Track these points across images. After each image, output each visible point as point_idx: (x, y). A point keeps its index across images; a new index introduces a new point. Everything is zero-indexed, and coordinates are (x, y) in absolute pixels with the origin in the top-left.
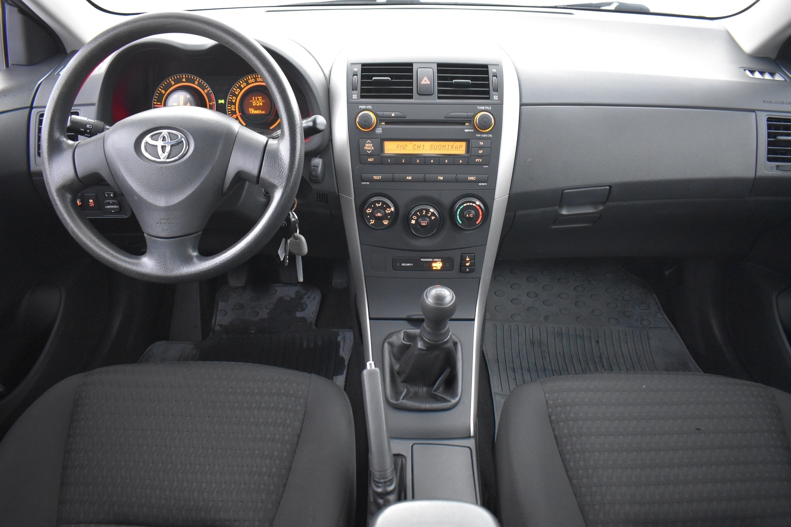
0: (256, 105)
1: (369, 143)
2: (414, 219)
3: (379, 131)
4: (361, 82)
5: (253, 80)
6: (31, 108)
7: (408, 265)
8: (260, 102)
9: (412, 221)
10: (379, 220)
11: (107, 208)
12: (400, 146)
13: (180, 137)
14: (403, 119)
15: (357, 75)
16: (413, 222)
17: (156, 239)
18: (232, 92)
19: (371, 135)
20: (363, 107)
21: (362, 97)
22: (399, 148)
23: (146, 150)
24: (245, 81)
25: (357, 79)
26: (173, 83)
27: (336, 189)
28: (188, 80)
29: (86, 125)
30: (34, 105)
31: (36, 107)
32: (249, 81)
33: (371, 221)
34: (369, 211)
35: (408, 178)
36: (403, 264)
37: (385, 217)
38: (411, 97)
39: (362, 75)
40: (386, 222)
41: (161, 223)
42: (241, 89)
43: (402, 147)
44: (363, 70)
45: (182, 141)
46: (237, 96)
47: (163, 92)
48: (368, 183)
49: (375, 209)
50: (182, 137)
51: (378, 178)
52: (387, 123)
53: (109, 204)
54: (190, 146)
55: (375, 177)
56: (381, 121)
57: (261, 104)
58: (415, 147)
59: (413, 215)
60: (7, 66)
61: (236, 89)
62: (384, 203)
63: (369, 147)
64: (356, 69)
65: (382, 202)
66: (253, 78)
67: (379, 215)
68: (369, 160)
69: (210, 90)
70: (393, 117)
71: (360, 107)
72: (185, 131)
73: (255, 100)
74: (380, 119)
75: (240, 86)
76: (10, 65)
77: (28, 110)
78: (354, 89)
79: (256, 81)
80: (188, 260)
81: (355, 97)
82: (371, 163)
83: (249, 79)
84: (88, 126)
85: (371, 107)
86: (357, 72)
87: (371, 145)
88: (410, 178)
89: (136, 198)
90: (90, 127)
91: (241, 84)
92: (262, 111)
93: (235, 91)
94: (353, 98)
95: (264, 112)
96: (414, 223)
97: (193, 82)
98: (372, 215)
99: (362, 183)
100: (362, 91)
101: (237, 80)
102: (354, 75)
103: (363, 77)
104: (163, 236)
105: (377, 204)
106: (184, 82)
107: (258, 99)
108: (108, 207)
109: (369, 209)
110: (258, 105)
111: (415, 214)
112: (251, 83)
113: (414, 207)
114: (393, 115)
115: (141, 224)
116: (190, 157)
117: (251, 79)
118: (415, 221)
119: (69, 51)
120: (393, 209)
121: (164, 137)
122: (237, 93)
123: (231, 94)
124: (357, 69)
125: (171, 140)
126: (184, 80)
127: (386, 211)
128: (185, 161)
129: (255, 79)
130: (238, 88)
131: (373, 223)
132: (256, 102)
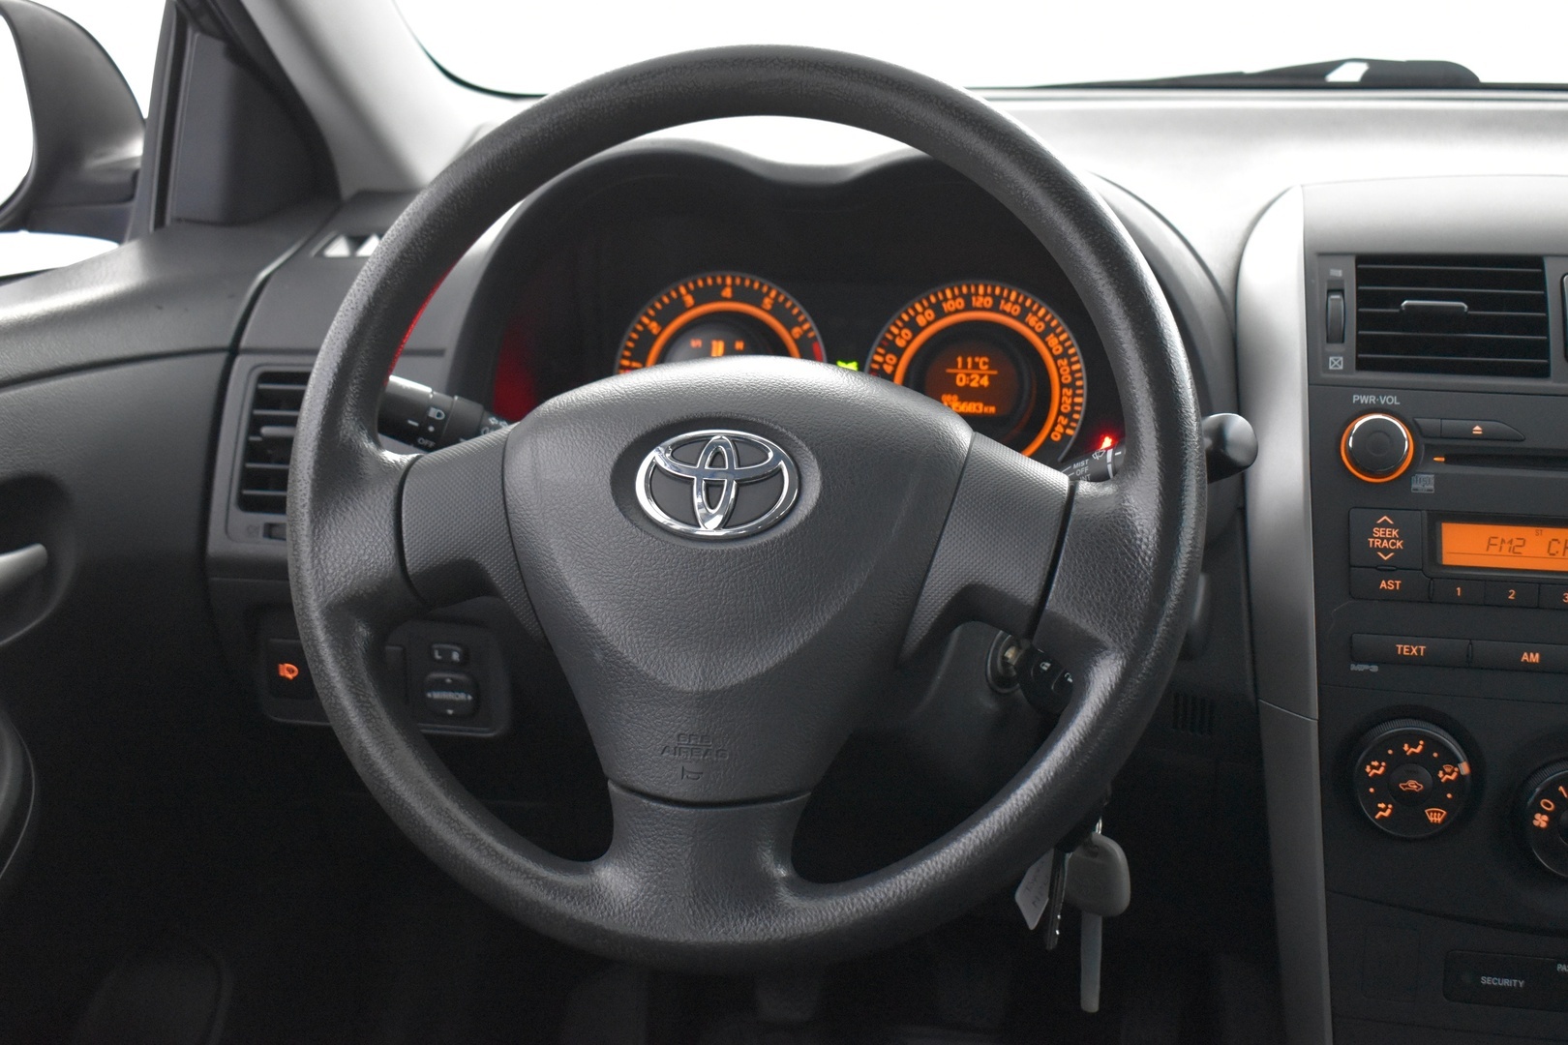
0: (967, 386)
1: (1385, 524)
2: (1543, 812)
3: (1424, 483)
4: (1359, 314)
5: (960, 303)
6: (234, 351)
7: (1506, 982)
8: (982, 376)
9: (1538, 816)
10: (1410, 806)
11: (431, 699)
12: (1498, 541)
13: (771, 455)
14: (1513, 445)
15: (1341, 291)
16: (1541, 821)
17: (654, 805)
18: (885, 338)
19: (1395, 499)
20: (1366, 399)
21: (1362, 365)
22: (1494, 550)
23: (651, 493)
24: (931, 306)
25: (1346, 306)
26: (689, 300)
27: (1250, 683)
28: (740, 295)
29: (428, 409)
30: (244, 343)
31: (249, 351)
32: (947, 307)
33: (1382, 806)
34: (1375, 769)
35: (1525, 657)
36: (1486, 980)
37: (1434, 794)
38: (1543, 372)
39: (1359, 293)
40: (1436, 816)
41: (677, 750)
42: (916, 330)
43: (1506, 547)
44: (1362, 277)
45: (780, 471)
46: (899, 352)
47: (654, 327)
48: (1375, 668)
49: (1399, 764)
50: (778, 457)
51: (1414, 651)
52: (1451, 459)
53: (441, 685)
54: (806, 486)
55: (1403, 649)
56: (1432, 450)
57: (985, 382)
58: (1557, 547)
59: (1541, 796)
60: (160, 222)
61: (900, 329)
62: (1432, 743)
63: (1385, 538)
64: (1338, 273)
65: (1424, 737)
66: (961, 295)
67: (1413, 785)
68: (1383, 584)
69: (810, 330)
70: (1477, 438)
71: (1355, 398)
72: (790, 435)
73: (965, 366)
74: (1428, 442)
75: (913, 319)
76: (168, 221)
77: (220, 359)
78: (1335, 336)
79: (969, 307)
80: (756, 893)
81: (1336, 363)
82: (1388, 597)
83: (946, 299)
84: (433, 413)
85: (1394, 400)
86: (1341, 281)
87: (1394, 533)
88: (1535, 658)
89: (598, 656)
90: (439, 415)
91: (917, 313)
92: (986, 404)
93: (895, 336)
94: (1331, 367)
95: (992, 409)
96: (1543, 825)
97: (756, 299)
98: (1387, 788)
99: (1353, 667)
100: (1362, 344)
101: (904, 300)
102: (1330, 291)
103: (1363, 299)
104: (680, 797)
105: (1406, 747)
106: (726, 299)
107: (976, 366)
108: (437, 695)
109: (1375, 763)
110: (974, 384)
111: (1550, 792)
112: (950, 313)
113: (1544, 766)
114: (1477, 430)
115: (603, 750)
116: (802, 525)
117: (954, 298)
118: (1545, 818)
119: (347, 190)
120: (1465, 768)
121: (718, 454)
122: (900, 343)
123: (881, 346)
124: (1343, 272)
125: (739, 466)
126: (727, 292)
127: (1441, 774)
128: (785, 536)
129: (968, 298)
130: (906, 325)
131: (1387, 813)
132: (968, 375)
